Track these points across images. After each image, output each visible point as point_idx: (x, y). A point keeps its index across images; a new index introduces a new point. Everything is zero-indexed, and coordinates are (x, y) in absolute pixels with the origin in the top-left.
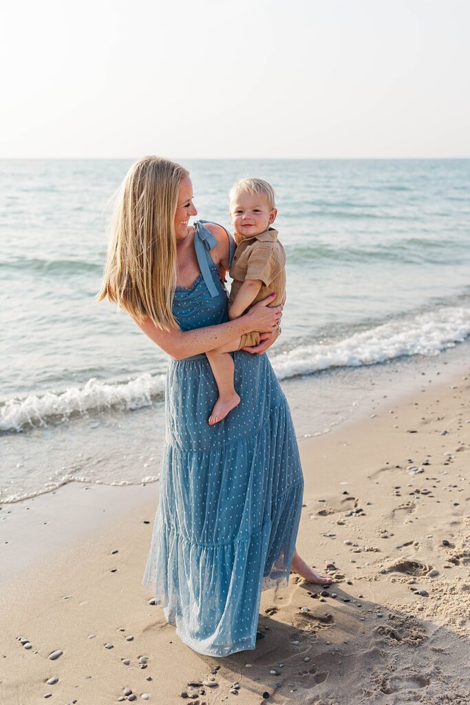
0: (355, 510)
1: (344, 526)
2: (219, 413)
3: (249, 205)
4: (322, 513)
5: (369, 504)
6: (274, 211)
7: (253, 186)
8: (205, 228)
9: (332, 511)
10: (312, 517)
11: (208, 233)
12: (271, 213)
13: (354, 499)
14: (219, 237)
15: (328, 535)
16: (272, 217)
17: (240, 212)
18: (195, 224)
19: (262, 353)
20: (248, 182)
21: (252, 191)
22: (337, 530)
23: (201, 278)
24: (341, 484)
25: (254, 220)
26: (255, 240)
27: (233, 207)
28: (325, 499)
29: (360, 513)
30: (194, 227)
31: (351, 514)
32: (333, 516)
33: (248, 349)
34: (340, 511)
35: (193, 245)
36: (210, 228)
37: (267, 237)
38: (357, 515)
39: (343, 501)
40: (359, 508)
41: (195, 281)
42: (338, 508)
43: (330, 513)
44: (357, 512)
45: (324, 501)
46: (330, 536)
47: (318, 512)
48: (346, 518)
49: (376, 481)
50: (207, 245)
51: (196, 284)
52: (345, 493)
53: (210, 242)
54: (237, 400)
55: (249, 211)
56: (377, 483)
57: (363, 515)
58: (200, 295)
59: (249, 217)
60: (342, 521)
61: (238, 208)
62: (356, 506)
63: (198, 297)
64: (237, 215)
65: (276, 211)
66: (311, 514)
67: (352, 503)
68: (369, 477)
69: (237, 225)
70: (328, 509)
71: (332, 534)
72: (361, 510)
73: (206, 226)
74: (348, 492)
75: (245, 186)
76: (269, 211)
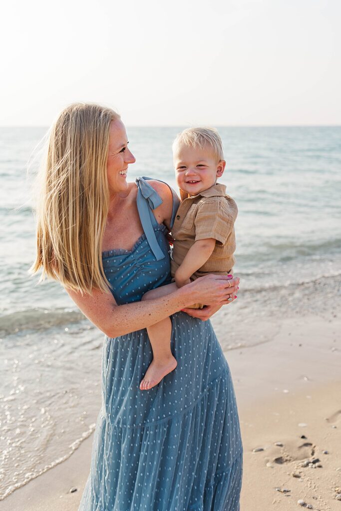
0: (311, 460)
1: (300, 480)
2: (152, 378)
3: (192, 160)
4: (279, 461)
5: (326, 453)
6: (222, 163)
7: (196, 138)
8: (148, 184)
9: (288, 458)
10: (268, 465)
11: (152, 190)
12: (219, 165)
13: (311, 444)
14: (163, 194)
15: (282, 490)
16: (220, 171)
17: (182, 167)
18: (138, 181)
19: (206, 319)
20: (190, 134)
21: (194, 145)
22: (292, 484)
23: (144, 238)
24: (300, 425)
25: (199, 175)
26: (200, 197)
27: (177, 162)
28: (283, 444)
29: (317, 464)
30: (137, 184)
31: (307, 465)
32: (289, 464)
33: (190, 312)
34: (296, 459)
35: (135, 203)
36: (154, 184)
37: (214, 192)
38: (314, 466)
39: (301, 447)
40: (316, 456)
41: (137, 242)
42: (295, 455)
43: (286, 460)
44: (314, 462)
45: (281, 446)
46: (285, 491)
47: (274, 459)
48: (302, 469)
49: (333, 425)
50: (150, 203)
51: (137, 245)
52: (303, 437)
53: (154, 200)
54: (172, 364)
55: (192, 166)
56: (335, 427)
57: (320, 467)
58: (141, 257)
59: (193, 173)
60: (297, 473)
61: (181, 163)
62: (313, 454)
63: (139, 259)
64: (179, 171)
65: (224, 164)
66: (268, 461)
67: (308, 450)
68: (327, 419)
69: (180, 182)
70: (284, 455)
71: (286, 489)
72: (317, 461)
73: (149, 183)
74: (306, 436)
75: (186, 140)
76: (216, 164)
